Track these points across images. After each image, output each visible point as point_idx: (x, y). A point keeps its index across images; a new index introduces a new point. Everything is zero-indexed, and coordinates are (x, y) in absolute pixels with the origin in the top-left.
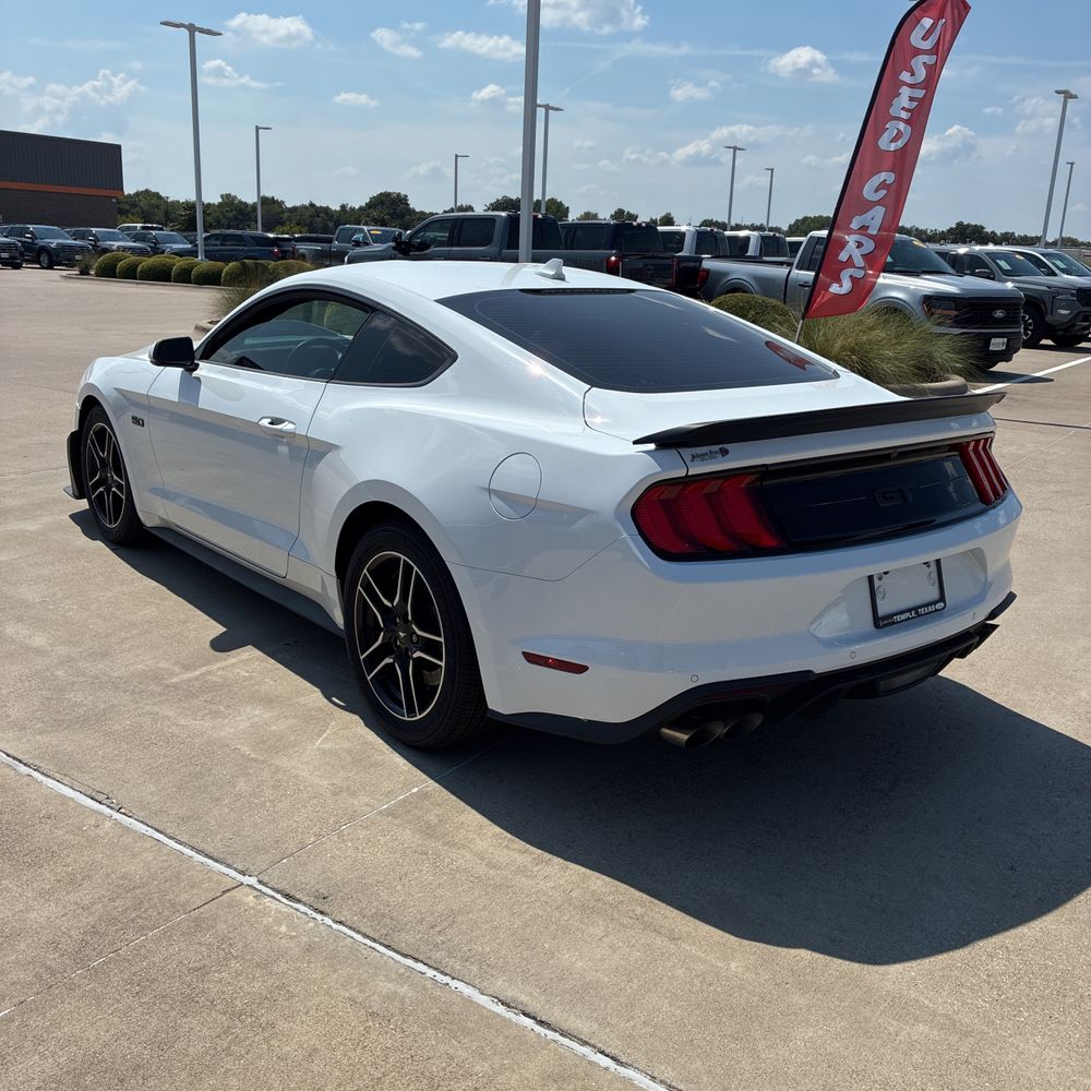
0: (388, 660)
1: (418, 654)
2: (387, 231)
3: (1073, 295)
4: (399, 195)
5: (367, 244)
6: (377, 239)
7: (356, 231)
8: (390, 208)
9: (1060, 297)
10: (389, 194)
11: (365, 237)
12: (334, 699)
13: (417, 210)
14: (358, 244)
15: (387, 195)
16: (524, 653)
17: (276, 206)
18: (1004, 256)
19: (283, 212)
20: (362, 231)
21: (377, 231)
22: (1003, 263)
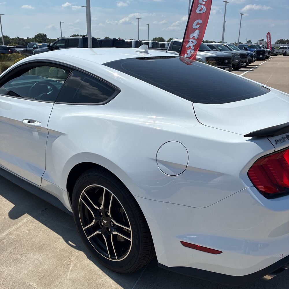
0: (98, 232)
1: (115, 233)
2: (43, 44)
3: (239, 56)
4: (44, 34)
5: (38, 48)
6: (41, 47)
7: (34, 44)
8: (41, 38)
9: (236, 56)
10: (41, 34)
11: (37, 46)
12: (69, 242)
13: (49, 38)
14: (35, 48)
15: (40, 34)
16: (181, 241)
17: (7, 38)
18: (220, 46)
19: (10, 40)
20: (36, 44)
21: (40, 44)
22: (219, 47)
